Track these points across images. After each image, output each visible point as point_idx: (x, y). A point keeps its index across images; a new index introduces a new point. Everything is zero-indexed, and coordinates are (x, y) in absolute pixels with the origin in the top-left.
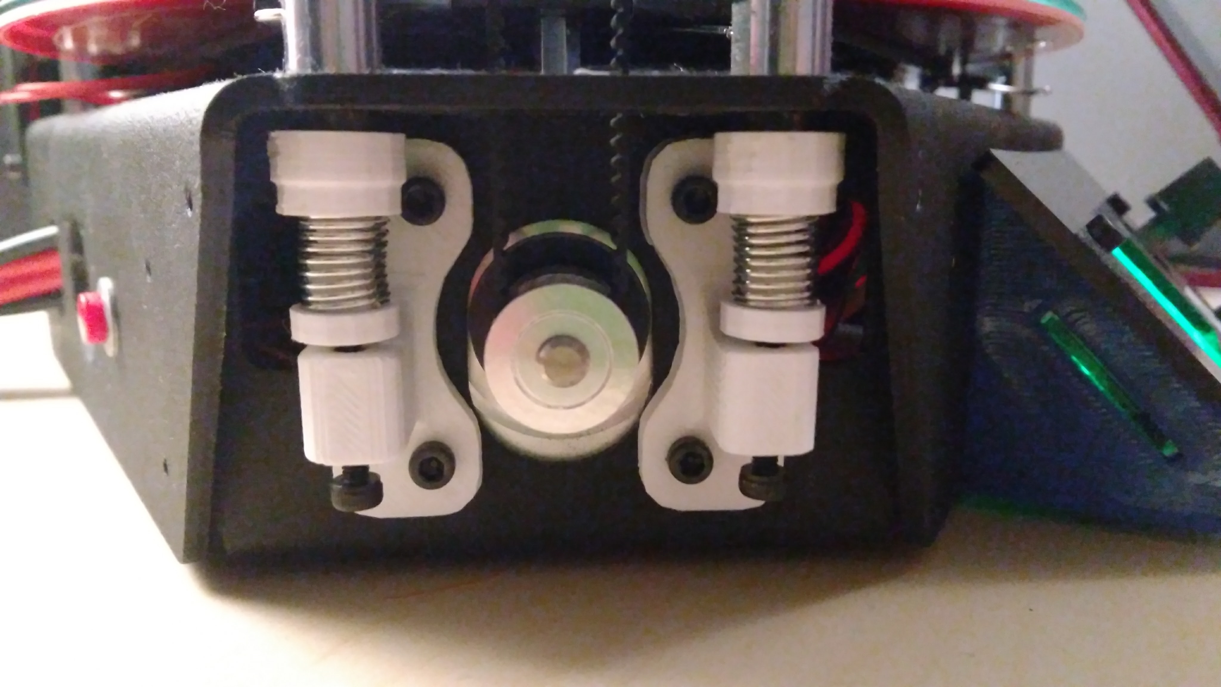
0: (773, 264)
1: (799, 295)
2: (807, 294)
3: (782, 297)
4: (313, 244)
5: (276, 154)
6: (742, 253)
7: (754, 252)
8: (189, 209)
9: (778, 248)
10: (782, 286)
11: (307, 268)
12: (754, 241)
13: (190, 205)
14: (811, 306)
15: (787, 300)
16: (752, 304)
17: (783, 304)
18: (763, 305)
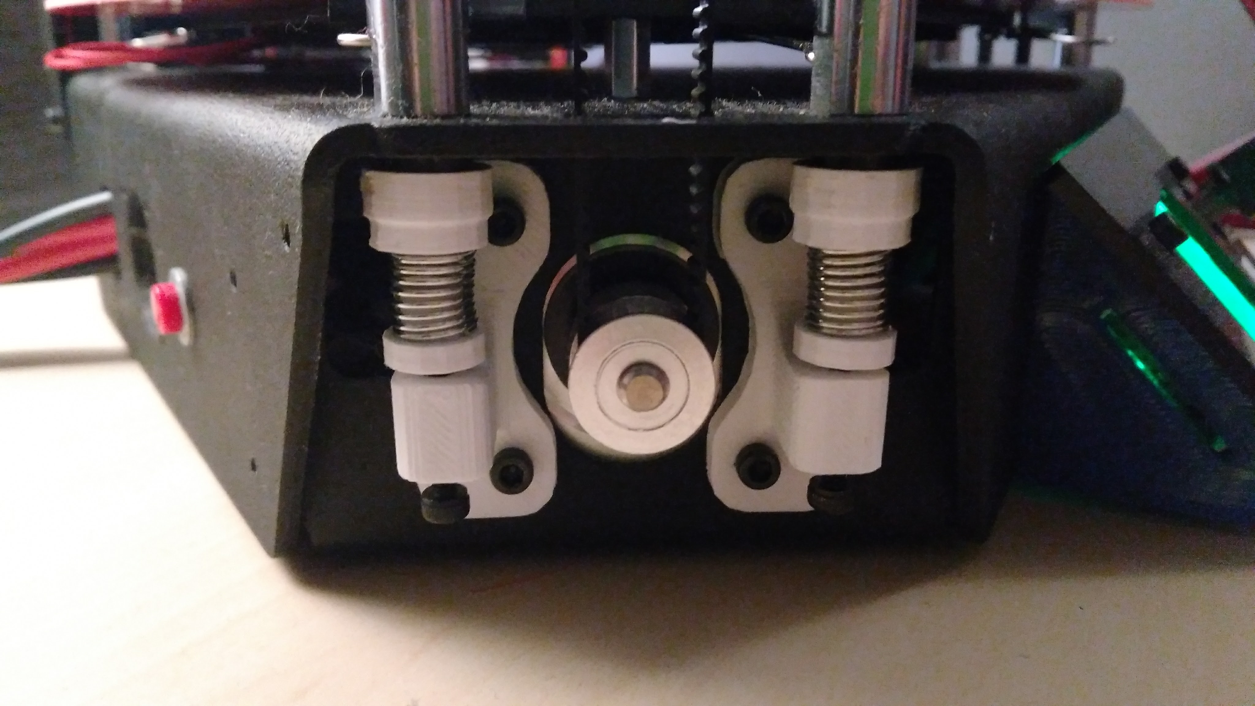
0: (848, 295)
1: (872, 324)
2: (879, 323)
3: (856, 326)
4: (404, 278)
5: (371, 192)
6: (817, 283)
7: (830, 283)
8: (286, 243)
9: (853, 280)
10: (856, 316)
11: (400, 301)
12: (830, 272)
13: (287, 238)
14: (882, 333)
15: (859, 330)
16: (825, 331)
17: (856, 333)
18: (835, 332)
